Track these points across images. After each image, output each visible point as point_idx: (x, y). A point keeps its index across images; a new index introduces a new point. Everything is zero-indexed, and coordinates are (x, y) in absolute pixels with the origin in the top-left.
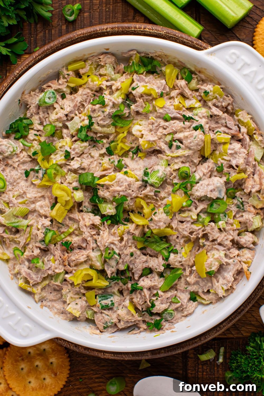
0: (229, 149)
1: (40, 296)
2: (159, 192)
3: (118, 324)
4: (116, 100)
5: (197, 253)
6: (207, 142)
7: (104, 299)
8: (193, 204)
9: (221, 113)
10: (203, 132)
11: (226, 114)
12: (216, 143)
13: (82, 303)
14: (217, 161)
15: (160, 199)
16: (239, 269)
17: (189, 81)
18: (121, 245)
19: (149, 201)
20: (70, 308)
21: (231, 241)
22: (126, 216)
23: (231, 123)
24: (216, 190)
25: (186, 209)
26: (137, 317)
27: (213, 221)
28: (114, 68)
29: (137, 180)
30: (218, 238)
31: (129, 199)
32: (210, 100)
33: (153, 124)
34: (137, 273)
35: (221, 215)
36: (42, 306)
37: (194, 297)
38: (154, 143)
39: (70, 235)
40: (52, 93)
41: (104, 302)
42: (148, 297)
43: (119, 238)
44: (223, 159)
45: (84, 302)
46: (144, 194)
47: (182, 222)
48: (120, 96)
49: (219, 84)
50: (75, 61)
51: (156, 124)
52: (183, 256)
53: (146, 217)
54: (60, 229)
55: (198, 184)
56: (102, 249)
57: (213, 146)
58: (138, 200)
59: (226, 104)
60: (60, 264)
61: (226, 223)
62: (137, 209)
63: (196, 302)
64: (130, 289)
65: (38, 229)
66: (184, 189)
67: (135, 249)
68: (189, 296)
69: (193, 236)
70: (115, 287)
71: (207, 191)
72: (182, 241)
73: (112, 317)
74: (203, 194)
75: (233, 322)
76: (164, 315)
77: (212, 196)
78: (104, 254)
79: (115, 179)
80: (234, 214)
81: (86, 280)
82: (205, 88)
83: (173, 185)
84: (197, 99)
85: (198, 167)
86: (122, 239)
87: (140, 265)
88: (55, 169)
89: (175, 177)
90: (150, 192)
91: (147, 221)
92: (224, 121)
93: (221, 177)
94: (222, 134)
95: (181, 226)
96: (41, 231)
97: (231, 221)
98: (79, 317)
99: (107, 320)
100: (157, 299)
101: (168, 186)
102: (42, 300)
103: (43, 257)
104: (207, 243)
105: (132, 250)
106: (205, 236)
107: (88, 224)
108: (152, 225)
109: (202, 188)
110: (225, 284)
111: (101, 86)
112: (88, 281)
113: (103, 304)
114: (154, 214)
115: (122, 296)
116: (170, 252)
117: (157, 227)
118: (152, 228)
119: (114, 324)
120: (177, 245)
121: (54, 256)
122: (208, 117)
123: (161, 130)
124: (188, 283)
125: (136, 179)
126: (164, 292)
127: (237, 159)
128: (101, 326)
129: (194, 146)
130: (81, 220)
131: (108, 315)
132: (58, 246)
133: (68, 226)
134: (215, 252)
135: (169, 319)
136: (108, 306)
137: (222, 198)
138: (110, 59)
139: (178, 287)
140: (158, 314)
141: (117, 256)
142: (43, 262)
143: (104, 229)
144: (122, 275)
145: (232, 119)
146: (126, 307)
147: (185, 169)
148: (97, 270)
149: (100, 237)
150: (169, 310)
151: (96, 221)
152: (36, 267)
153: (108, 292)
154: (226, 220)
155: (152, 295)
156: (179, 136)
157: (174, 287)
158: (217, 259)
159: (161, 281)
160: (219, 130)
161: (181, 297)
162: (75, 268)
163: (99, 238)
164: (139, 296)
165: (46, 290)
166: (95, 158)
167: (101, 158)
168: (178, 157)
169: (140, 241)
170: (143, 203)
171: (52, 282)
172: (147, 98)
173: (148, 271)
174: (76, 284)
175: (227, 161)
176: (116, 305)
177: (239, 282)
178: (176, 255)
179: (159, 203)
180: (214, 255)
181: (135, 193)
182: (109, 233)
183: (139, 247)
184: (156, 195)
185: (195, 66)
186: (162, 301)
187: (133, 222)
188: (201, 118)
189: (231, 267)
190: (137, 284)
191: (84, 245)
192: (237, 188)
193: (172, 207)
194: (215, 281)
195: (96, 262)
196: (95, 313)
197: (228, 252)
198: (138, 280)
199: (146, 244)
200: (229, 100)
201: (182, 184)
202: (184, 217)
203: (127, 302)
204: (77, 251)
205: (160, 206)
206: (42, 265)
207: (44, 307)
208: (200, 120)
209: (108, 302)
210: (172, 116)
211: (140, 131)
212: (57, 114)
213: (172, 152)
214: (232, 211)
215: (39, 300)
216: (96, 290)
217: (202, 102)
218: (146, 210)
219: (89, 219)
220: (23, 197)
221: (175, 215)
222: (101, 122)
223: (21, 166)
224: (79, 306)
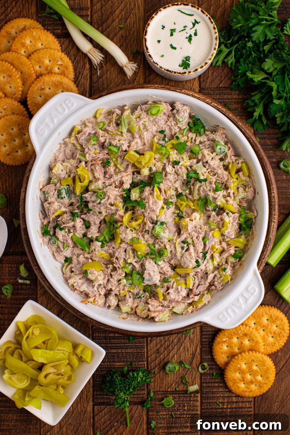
0: (181, 287)
1: (68, 143)
2: (148, 234)
3: (47, 202)
4: (219, 200)
5: (102, 263)
6: (187, 270)
7: (66, 192)
8: (139, 260)
9: (209, 281)
10: (195, 267)
11: (208, 284)
12: (186, 277)
13: (63, 174)
14: (172, 278)
15: (143, 234)
16: (90, 295)
17: (234, 256)
18: (107, 204)
19: (141, 226)
20: (59, 166)
21: (111, 288)
22: (130, 208)
23: (202, 288)
24: (150, 277)
25: (136, 254)
26: (52, 217)
27: (126, 275)
28: (243, 199)
29: (157, 217)
30: (114, 279)
32: (219, 272)
33: (201, 229)
34: (86, 217)
35: (131, 281)
37: (68, 260)
38: (186, 229)
39: (115, 165)
40: (224, 151)
41: (64, 192)
42: (68, 225)
43: (113, 203)
44: (174, 283)
45: (63, 176)
46: (147, 222)
47: (125, 251)
48: (222, 203)
49: (231, 279)
50: (249, 169)
51: (200, 231)
52: (99, 252)
53: (129, 223)
54: (119, 158)
55: (154, 263)
56: (105, 190)
57: (184, 275)
58: (142, 217)
59: (216, 285)
60: (93, 157)
61: (125, 285)
62: (135, 216)
63: (64, 262)
64: (74, 212)
65: (119, 141)
66: (151, 252)
67: (104, 215)
68: (68, 257)
69: (114, 260)
70: (75, 200)
71: (149, 271)
72: (111, 251)
73: (52, 198)
74: (147, 267)
75: (49, 291)
76: (54, 238)
77: (145, 274)
78: (101, 191)
79: (158, 199)
80: (132, 291)
81: (81, 178)
82: (228, 268)
83: (154, 244)
84: (220, 262)
85: (168, 263)
86: (112, 205)
87: (92, 219)
88: (166, 154)
89: (160, 246)
90: (149, 227)
91: (126, 224)
92: (203, 283)
93: (160, 281)
94: (193, 282)
95: (122, 250)
96: (118, 142)
97: (126, 289)
98: (52, 173)
99: (50, 194)
100: (66, 232)
101: (153, 240)
102: (65, 144)
103: (98, 144)
104: (109, 271)
105: (103, 212)
106: (115, 269)
107: (124, 179)
108: (123, 228)
109: (152, 266)
110: (78, 284)
111: (230, 188)
112: (80, 179)
113: (62, 191)
114: (131, 230)
115: (68, 205)
116: (102, 242)
117: (121, 232)
118: (120, 228)
119: (47, 199)
120: (107, 247)
121: (99, 153)
122: (206, 271)
123: (196, 235)
124: (78, 256)
126: (72, 237)
127: (174, 293)
128: (46, 189)
129: (184, 260)
130: (127, 174)
131: (54, 194)
132: (107, 156)
133: (122, 163)
134: (102, 276)
135: (51, 242)
136: (61, 194)
137: (144, 282)
138: (250, 196)
139: (76, 248)
140: (55, 233)
141: (98, 201)
142: (94, 145)
143: (120, 192)
144: (84, 205)
145: (204, 289)
146: (60, 209)
147: (166, 254)
148: (88, 186)
149: (114, 188)
150: (58, 241)
151: (126, 185)
152: (90, 139)
153: (71, 194)
154: (127, 285)
155: (69, 228)
156: (192, 249)
157: (75, 245)
158: (97, 278)
159: (80, 235)
160: (196, 280)
161: (68, 251)
162: (90, 169)
163: (112, 187)
164: (68, 219)
165: (73, 147)
166: (174, 185)
167: (174, 188)
168: (175, 248)
169: (110, 219)
170: (140, 221)
171: (79, 152)
172: (221, 224)
173: (87, 225)
174: (77, 170)
175: (173, 286)
176: (62, 201)
177: (79, 295)
178: (100, 247)
179: (140, 234)
180: (100, 276)
181: (147, 215)
182: (117, 195)
183: (106, 218)
184: (146, 231)
185: (245, 261)
186: (65, 236)
187: (125, 213)
188: (205, 265)
189: (91, 289)
190: (78, 217)
191: (107, 176)
192: (151, 293)
193: (136, 244)
194: (80, 276)
195: (94, 186)
196: (56, 185)
197: (102, 286)
198: (81, 218)
199: (109, 224)
200: (219, 287)
201: (154, 251)
202: (129, 253)
203: (63, 209)
204: (103, 171)
205: (138, 234)
206: (92, 144)
207: (59, 145)
208: (204, 265)
209: (64, 194)
210: (207, 243)
211: (195, 219)
212: (208, 154)
213: (179, 244)
214: (134, 289)
215: (65, 142)
216: (73, 185)
217: (218, 266)
218: (134, 224)
219: (128, 180)
220: (144, 129)
221: (131, 246)
222: (202, 189)
223: (168, 127)
224: (61, 172)
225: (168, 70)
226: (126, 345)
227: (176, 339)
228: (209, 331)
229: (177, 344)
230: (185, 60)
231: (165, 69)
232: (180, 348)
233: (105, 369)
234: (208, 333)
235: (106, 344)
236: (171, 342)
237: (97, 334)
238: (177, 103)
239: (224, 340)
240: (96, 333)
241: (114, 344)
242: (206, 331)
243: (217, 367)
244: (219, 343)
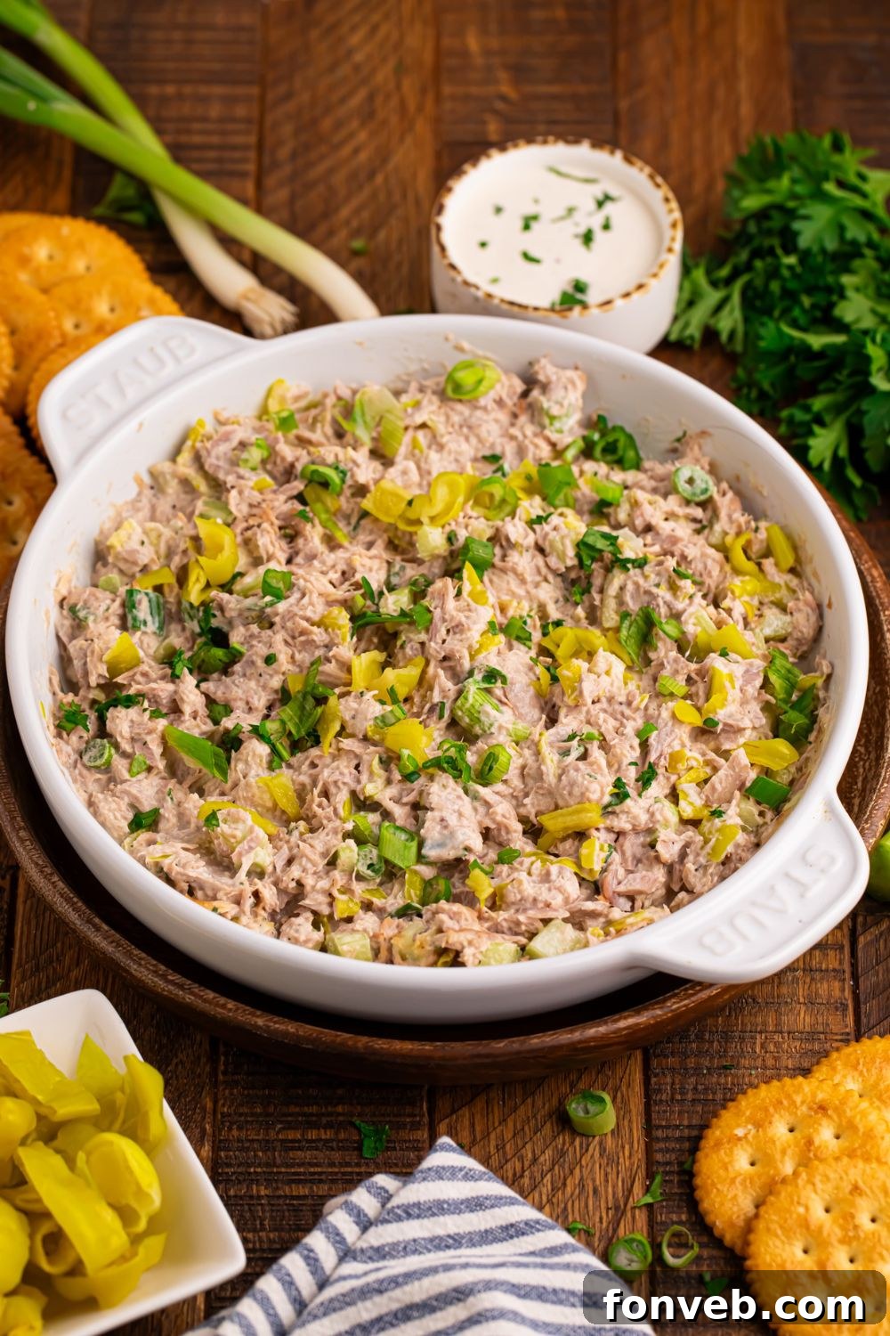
0: (561, 868)
1: (168, 477)
2: (441, 717)
3: (80, 638)
4: (691, 615)
6: (579, 812)
7: (151, 607)
8: (407, 788)
10: (609, 805)
17: (754, 792)
20: (132, 528)
21: (299, 882)
23: (637, 884)
24: (445, 832)
25: (394, 769)
28: (783, 640)
29: (472, 657)
30: (311, 846)
31: (423, 637)
33: (629, 704)
34: (217, 687)
35: (374, 853)
36: (139, 481)
37: (143, 823)
38: (576, 693)
40: (704, 486)
41: (143, 602)
45: (144, 561)
46: (436, 676)
47: (358, 766)
48: (704, 630)
50: (795, 548)
51: (627, 712)
55: (461, 790)
58: (420, 661)
60: (251, 506)
61: (352, 867)
63: (127, 830)
67: (285, 669)
68: (146, 808)
69: (316, 799)
70: (181, 639)
71: (441, 810)
72: (303, 778)
74: (434, 799)
76: (100, 741)
77: (427, 825)
79: (477, 603)
80: (377, 902)
82: (733, 809)
87: (240, 692)
88: (503, 501)
90: (443, 691)
94: (604, 855)
95: (345, 764)
99: (94, 608)
100: (145, 713)
102: (157, 484)
104: (295, 838)
105: (282, 660)
108: (351, 702)
109: (452, 798)
110: (177, 862)
111: (729, 594)
113: (138, 599)
114: (379, 698)
116: (273, 744)
118: (342, 699)
119: (82, 628)
122: (654, 829)
125: (478, 651)
126: (163, 733)
129: (569, 779)
131: (107, 609)
135: (86, 758)
136: (134, 607)
137: (425, 853)
138: (804, 624)
139: (174, 783)
140: (102, 723)
143: (342, 591)
148: (232, 581)
150: (113, 749)
153: (170, 623)
156: (597, 754)
161: (145, 783)
164: (155, 673)
165: (183, 496)
166: (533, 591)
167: (535, 606)
168: (538, 753)
169: (305, 683)
171: (204, 499)
172: (701, 693)
178: (265, 764)
181: (437, 647)
183: (290, 683)
184: (432, 708)
186: (139, 727)
187: (358, 653)
188: (648, 808)
189: (225, 878)
195: (253, 576)
197: (267, 879)
198: (198, 689)
199: (300, 696)
200: (702, 882)
202: (371, 766)
204: (285, 547)
207: (136, 488)
208: (642, 800)
209: (143, 611)
210: (652, 740)
211: (608, 673)
212: (650, 503)
213: (552, 744)
214: (386, 896)
215: (156, 477)
216: (176, 589)
218: (391, 676)
219: (371, 570)
220: (429, 447)
221: (375, 744)
222: (630, 587)
223: (514, 444)
224: (138, 547)
225: (512, 303)
226: (349, 1170)
227: (548, 1153)
228: (677, 1127)
229: (551, 1170)
230: (570, 290)
231: (502, 301)
232: (564, 1184)
233: (258, 1255)
234: (678, 1134)
235: (267, 1165)
236: (527, 1164)
237: (235, 1133)
238: (543, 361)
239: (740, 1132)
240: (230, 1129)
241: (300, 1165)
242: (668, 1127)
243: (715, 1253)
244: (718, 1144)
